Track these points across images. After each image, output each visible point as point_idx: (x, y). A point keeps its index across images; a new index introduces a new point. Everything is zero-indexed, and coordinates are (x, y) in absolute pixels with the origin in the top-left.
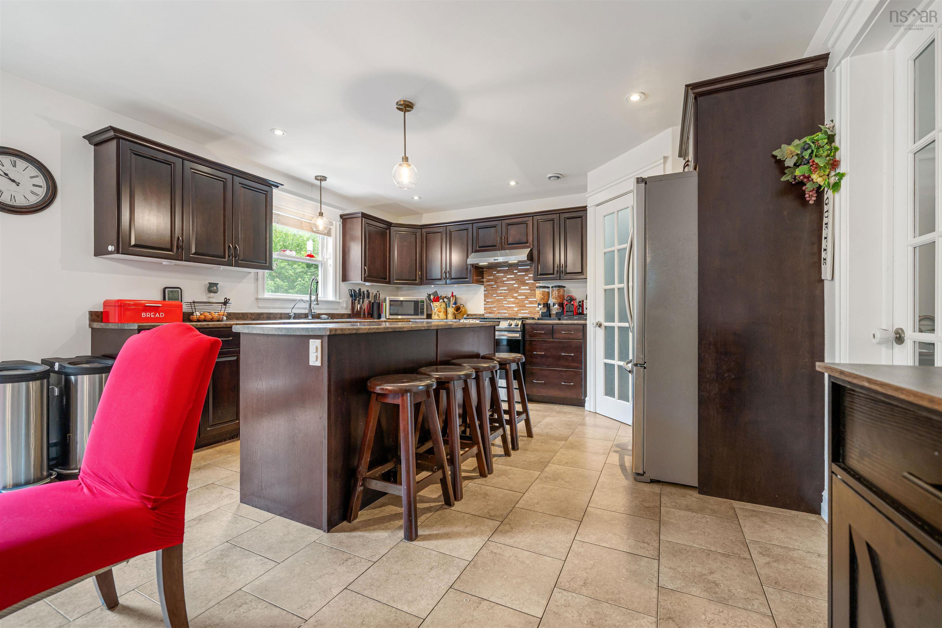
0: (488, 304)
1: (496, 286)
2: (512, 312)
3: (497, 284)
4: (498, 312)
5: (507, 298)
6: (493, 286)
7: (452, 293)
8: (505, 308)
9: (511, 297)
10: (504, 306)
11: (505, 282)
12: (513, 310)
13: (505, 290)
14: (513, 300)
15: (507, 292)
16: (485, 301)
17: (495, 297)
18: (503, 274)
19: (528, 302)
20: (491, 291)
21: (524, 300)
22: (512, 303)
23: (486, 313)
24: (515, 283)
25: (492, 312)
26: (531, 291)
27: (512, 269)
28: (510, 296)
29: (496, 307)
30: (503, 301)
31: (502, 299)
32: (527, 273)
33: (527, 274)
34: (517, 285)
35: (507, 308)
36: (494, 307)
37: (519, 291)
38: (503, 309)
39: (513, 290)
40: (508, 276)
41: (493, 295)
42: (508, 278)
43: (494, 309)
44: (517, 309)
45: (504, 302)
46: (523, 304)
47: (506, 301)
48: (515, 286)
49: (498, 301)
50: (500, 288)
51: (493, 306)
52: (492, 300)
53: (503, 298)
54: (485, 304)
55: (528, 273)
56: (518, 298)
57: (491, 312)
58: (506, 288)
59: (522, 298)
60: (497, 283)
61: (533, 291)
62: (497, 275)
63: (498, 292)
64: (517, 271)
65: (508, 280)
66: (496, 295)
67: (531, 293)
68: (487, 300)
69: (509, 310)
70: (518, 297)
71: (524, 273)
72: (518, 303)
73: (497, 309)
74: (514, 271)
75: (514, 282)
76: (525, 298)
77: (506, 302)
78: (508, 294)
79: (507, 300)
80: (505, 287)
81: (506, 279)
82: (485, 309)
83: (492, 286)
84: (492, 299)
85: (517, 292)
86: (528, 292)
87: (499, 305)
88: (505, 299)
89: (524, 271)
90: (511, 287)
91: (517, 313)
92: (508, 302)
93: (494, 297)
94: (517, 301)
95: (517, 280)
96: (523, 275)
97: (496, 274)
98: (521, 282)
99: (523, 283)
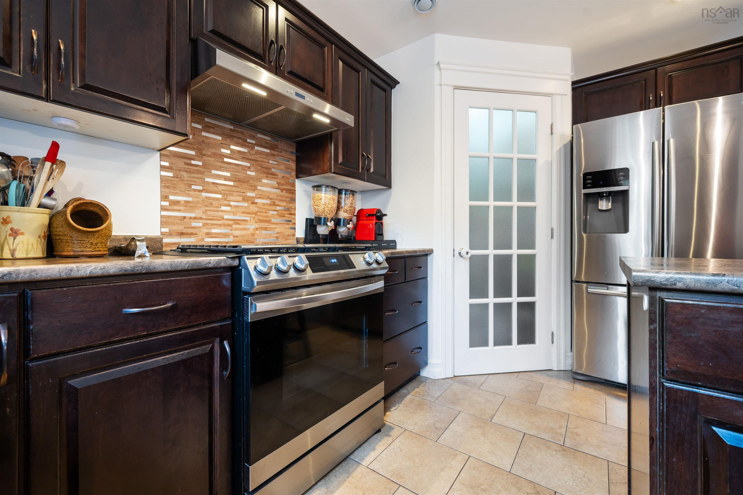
0: (175, 207)
1: (200, 163)
2: (244, 232)
3: (205, 158)
4: (207, 231)
5: (232, 198)
6: (193, 162)
7: (55, 147)
8: (227, 222)
9: (240, 199)
10: (223, 218)
11: (226, 160)
12: (244, 229)
13: (226, 178)
14: (246, 204)
15: (232, 183)
16: (164, 198)
17: (200, 191)
18: (220, 138)
19: (275, 213)
20: (185, 175)
21: (267, 207)
22: (243, 213)
23: (170, 234)
24: (249, 168)
25: (190, 231)
26: (282, 190)
27: (242, 133)
28: (239, 195)
29: (201, 218)
30: (221, 205)
31: (217, 199)
32: (273, 152)
33: (273, 155)
34: (253, 174)
35: (231, 223)
36: (195, 218)
37: (259, 188)
38: (220, 225)
39: (244, 182)
40: (232, 147)
41: (193, 187)
42: (232, 151)
43: (194, 224)
44: (254, 227)
45: (223, 208)
46: (266, 217)
47: (230, 206)
48: (249, 173)
49: (208, 203)
50: (214, 172)
51: (193, 215)
52: (190, 199)
53: (220, 196)
54: (163, 208)
55: (276, 153)
56: (256, 203)
57: (185, 231)
58: (228, 174)
59: (264, 204)
60: (204, 155)
61: (284, 191)
62: (204, 134)
63: (207, 180)
64: (253, 142)
65: (235, 156)
66: (200, 188)
67: (281, 196)
68: (171, 197)
69: (237, 229)
70: (256, 200)
71: (268, 151)
72: (255, 213)
73: (205, 225)
74: (249, 140)
75: (248, 165)
76: (270, 205)
77: (228, 209)
78: (234, 189)
79: (232, 203)
80: (228, 171)
81: (229, 152)
82: (164, 221)
83: (188, 161)
84: (189, 196)
85: (254, 188)
86: (275, 193)
87: (209, 213)
88: (225, 199)
89: (268, 146)
90: (241, 175)
91: (253, 235)
92: (233, 210)
93: (195, 190)
94: (254, 208)
95: (254, 163)
96: (267, 154)
97: (200, 131)
98: (262, 167)
99: (266, 171)
